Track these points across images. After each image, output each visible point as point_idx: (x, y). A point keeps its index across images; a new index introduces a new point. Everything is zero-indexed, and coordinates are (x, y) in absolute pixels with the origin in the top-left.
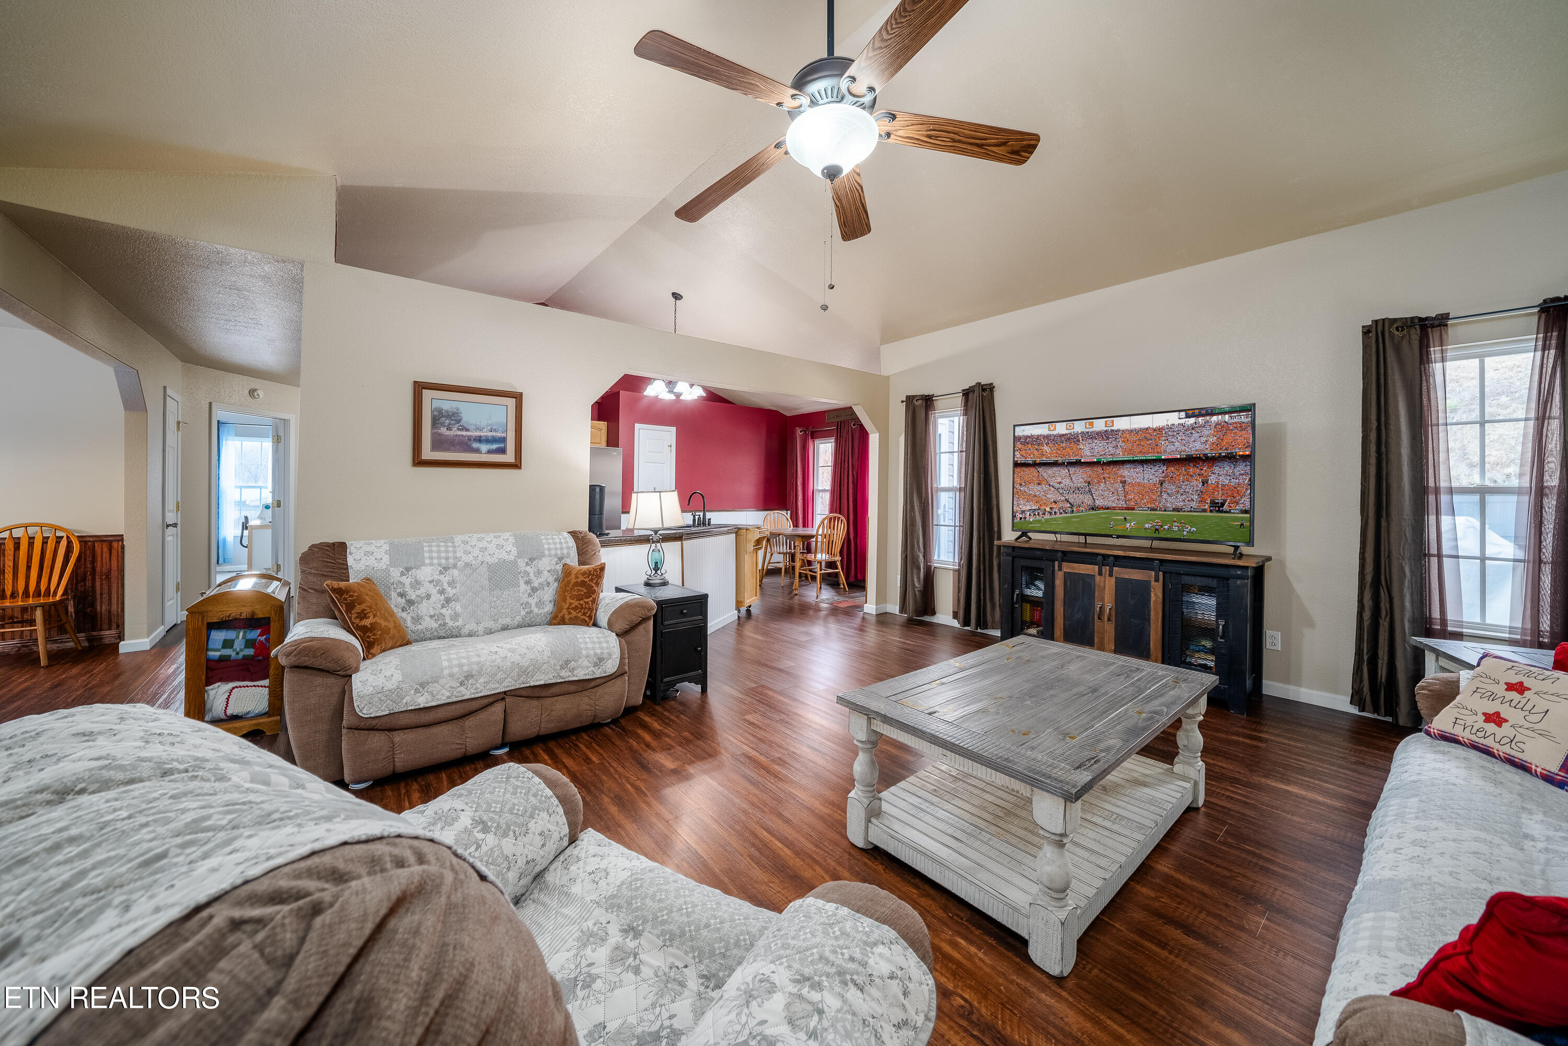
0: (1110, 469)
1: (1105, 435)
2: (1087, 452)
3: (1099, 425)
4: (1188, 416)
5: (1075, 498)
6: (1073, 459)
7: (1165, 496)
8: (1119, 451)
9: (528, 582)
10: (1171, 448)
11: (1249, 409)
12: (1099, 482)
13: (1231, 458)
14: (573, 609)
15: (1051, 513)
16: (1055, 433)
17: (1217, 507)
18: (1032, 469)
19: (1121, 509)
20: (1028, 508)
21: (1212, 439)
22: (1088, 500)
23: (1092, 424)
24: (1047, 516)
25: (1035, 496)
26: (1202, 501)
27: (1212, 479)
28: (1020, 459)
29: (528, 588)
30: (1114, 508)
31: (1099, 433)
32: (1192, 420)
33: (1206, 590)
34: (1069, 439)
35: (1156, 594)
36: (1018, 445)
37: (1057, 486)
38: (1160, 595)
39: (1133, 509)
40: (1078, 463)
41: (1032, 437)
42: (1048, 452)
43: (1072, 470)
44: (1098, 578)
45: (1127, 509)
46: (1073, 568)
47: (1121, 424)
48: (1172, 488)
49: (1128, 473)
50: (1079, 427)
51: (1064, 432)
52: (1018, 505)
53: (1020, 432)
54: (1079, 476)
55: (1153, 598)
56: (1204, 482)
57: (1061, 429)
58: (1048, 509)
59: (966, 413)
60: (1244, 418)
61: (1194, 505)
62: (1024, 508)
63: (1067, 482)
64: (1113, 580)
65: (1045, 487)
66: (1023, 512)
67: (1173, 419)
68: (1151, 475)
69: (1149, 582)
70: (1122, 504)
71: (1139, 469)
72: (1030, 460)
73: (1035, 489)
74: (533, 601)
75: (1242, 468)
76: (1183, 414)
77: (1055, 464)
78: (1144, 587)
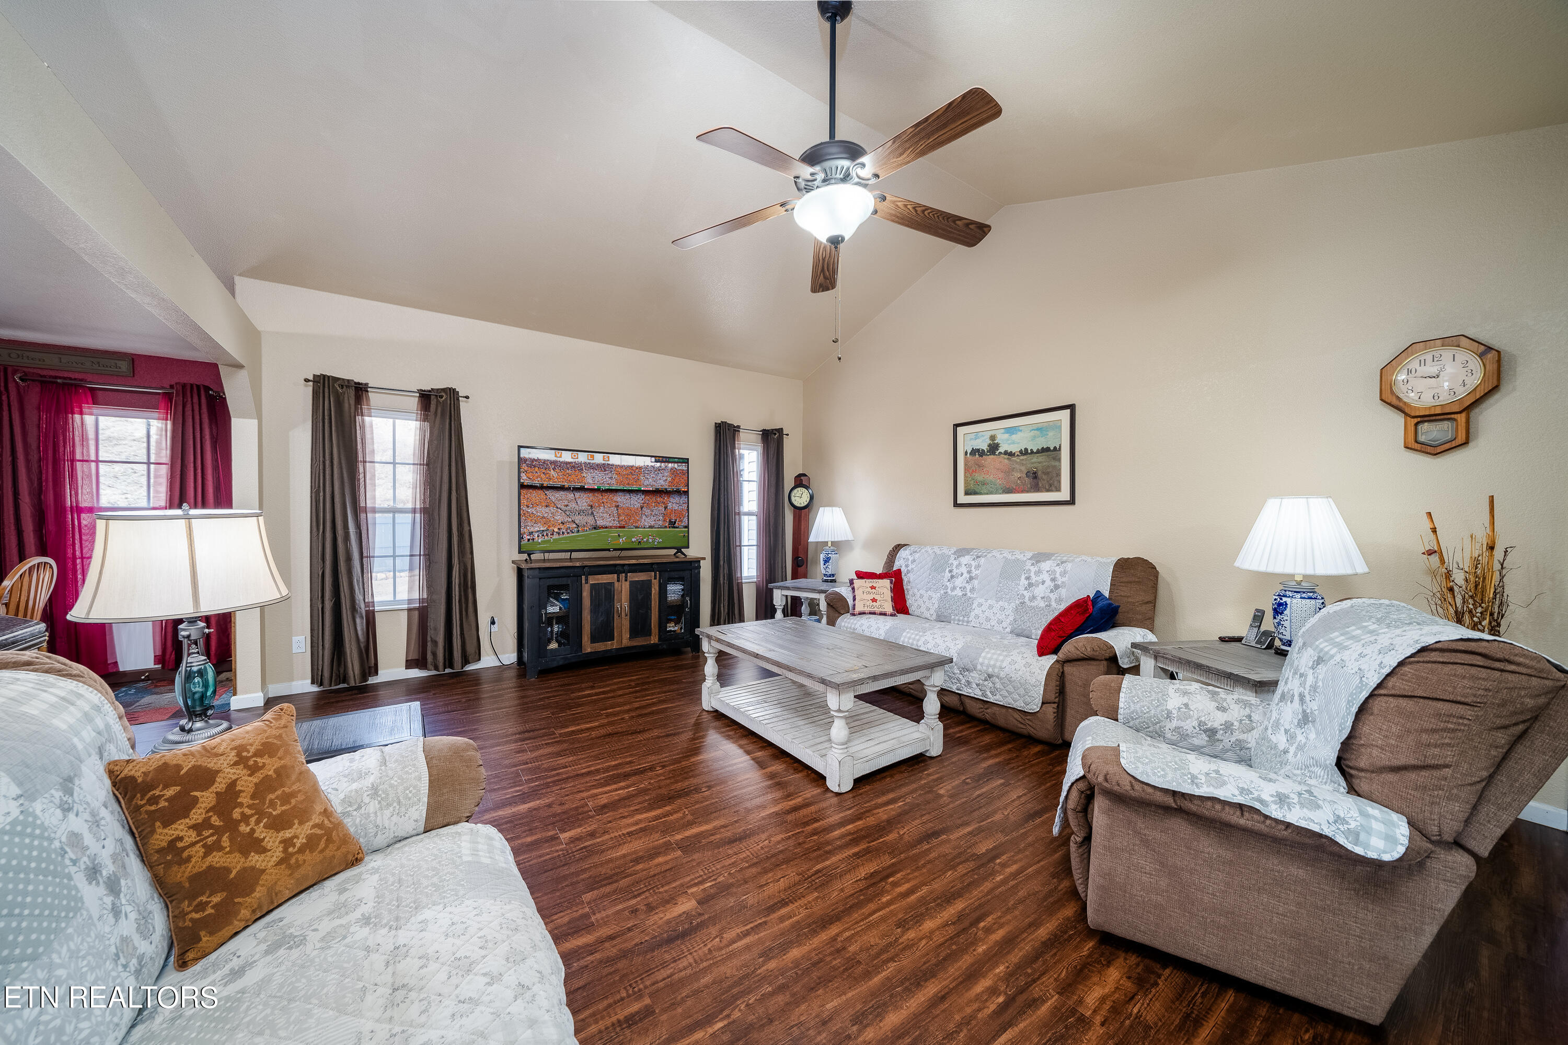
0: (606, 495)
1: (604, 467)
2: (591, 479)
3: (599, 459)
4: (656, 461)
5: (578, 519)
6: (578, 485)
7: (644, 517)
8: (614, 481)
10: (646, 483)
11: (686, 461)
12: (599, 506)
13: (678, 492)
15: (559, 534)
16: (561, 460)
17: (672, 524)
18: (540, 492)
19: (616, 527)
20: (537, 529)
21: (669, 479)
22: (590, 520)
23: (593, 457)
24: (556, 536)
25: (543, 517)
26: (665, 520)
27: (669, 505)
28: (525, 479)
30: (611, 527)
31: (598, 465)
32: (658, 464)
33: (673, 580)
34: (574, 467)
35: (655, 590)
36: (524, 466)
37: (564, 508)
38: (657, 588)
39: (624, 527)
40: (582, 489)
41: (538, 460)
42: (555, 477)
43: (577, 494)
44: (616, 584)
45: (620, 527)
46: (598, 579)
47: (615, 460)
48: (647, 512)
49: (620, 498)
50: (582, 458)
51: (569, 459)
52: (526, 526)
53: (525, 453)
54: (583, 500)
55: (653, 592)
56: (666, 508)
57: (567, 457)
58: (556, 530)
59: (425, 419)
60: (683, 467)
61: (660, 523)
62: (532, 529)
63: (573, 505)
64: (628, 583)
65: (553, 509)
66: (531, 533)
67: (648, 462)
68: (635, 501)
69: (650, 581)
70: (616, 524)
71: (628, 496)
72: (537, 482)
73: (542, 511)
75: (684, 498)
76: (653, 459)
77: (562, 488)
78: (647, 585)
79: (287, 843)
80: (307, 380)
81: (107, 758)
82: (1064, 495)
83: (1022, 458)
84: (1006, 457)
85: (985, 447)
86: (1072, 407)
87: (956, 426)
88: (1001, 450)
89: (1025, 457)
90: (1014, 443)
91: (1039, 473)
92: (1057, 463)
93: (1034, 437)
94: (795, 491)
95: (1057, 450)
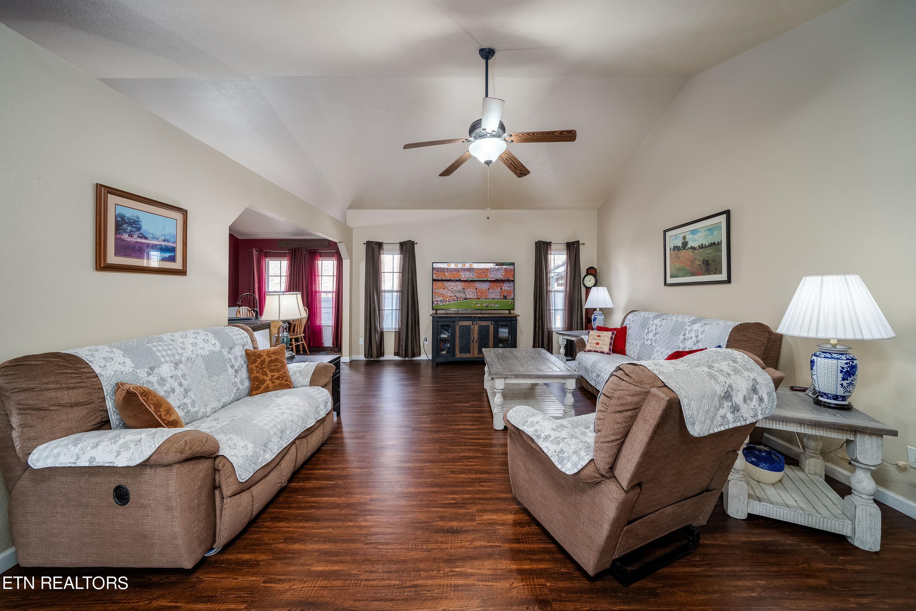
0: (471, 283)
1: (470, 270)
2: (464, 276)
3: (467, 266)
4: (496, 265)
5: (457, 295)
6: (458, 279)
7: (490, 294)
8: (474, 276)
9: (232, 367)
10: (491, 276)
11: (513, 264)
12: (467, 288)
13: (508, 281)
14: (275, 379)
15: (449, 301)
16: (450, 267)
17: (505, 297)
18: (441, 282)
19: (475, 299)
20: (439, 299)
21: (503, 274)
22: (463, 295)
23: (464, 265)
24: (447, 303)
25: (442, 294)
26: (501, 296)
27: (503, 288)
28: (435, 277)
29: (233, 371)
30: (473, 299)
31: (467, 269)
32: (498, 267)
33: (503, 326)
34: (456, 270)
35: (491, 330)
36: (435, 271)
37: (451, 290)
38: (493, 330)
39: (479, 299)
40: (460, 280)
41: (440, 268)
42: (448, 276)
43: (457, 283)
44: (472, 326)
45: (477, 299)
46: (463, 323)
47: (475, 266)
48: (491, 290)
49: (477, 285)
50: (460, 266)
51: (454, 267)
52: (435, 298)
53: (435, 265)
54: (460, 286)
55: (490, 331)
56: (501, 289)
57: (453, 266)
58: (448, 300)
59: (401, 253)
60: (512, 267)
61: (498, 297)
62: (438, 299)
63: (455, 288)
64: (477, 326)
65: (446, 290)
66: (437, 301)
67: (492, 266)
68: (485, 286)
69: (489, 325)
70: (476, 297)
71: (481, 283)
72: (440, 278)
73: (442, 291)
74: (238, 380)
75: (512, 284)
76: (495, 264)
77: (451, 280)
78: (488, 327)
79: (273, 376)
80: (364, 244)
81: (245, 348)
82: (723, 277)
83: (700, 251)
84: (692, 250)
85: (680, 244)
86: (728, 213)
87: (665, 231)
88: (689, 246)
89: (702, 250)
90: (695, 241)
91: (710, 261)
92: (720, 254)
93: (707, 236)
94: (587, 278)
95: (719, 244)
